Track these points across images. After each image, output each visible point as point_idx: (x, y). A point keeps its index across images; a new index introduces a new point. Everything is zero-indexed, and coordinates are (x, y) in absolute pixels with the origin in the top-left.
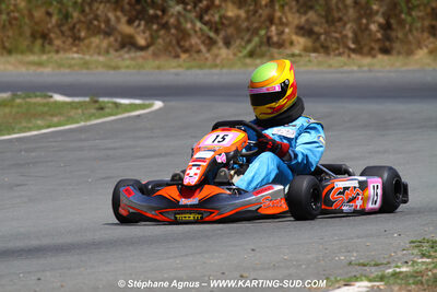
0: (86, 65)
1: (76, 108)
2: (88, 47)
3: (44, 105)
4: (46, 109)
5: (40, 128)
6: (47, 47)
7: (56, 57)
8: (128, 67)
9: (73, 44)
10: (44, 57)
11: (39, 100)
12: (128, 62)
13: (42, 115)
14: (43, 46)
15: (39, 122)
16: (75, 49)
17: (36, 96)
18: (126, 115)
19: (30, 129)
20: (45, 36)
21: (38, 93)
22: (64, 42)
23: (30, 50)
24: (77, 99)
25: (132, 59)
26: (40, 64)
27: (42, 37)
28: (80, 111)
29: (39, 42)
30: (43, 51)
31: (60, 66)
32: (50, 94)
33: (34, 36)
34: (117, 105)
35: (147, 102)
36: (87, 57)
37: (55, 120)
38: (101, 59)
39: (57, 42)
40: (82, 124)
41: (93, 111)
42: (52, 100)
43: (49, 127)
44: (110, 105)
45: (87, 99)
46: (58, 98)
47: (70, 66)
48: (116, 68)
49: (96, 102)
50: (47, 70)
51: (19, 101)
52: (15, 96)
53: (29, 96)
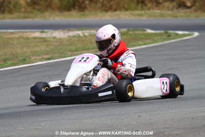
0: (162, 15)
1: (157, 36)
2: (163, 7)
4: (143, 36)
5: (140, 45)
6: (144, 7)
7: (148, 12)
8: (182, 16)
10: (143, 12)
11: (140, 32)
12: (182, 14)
13: (141, 39)
15: (140, 43)
16: (157, 8)
17: (139, 30)
18: (181, 39)
19: (135, 46)
20: (143, 2)
22: (152, 5)
23: (136, 9)
24: (158, 32)
25: (184, 12)
26: (141, 15)
28: (159, 37)
29: (140, 5)
30: (142, 9)
31: (150, 16)
32: (145, 29)
33: (138, 2)
34: (177, 35)
35: (191, 33)
36: (163, 12)
37: (148, 41)
38: (170, 13)
39: (149, 5)
40: (160, 43)
41: (165, 37)
42: (146, 32)
43: (145, 44)
44: (174, 34)
45: (163, 32)
46: (149, 31)
47: (155, 16)
48: (176, 17)
49: (167, 33)
50: (144, 18)
51: (131, 32)
52: (129, 30)
53: (135, 30)
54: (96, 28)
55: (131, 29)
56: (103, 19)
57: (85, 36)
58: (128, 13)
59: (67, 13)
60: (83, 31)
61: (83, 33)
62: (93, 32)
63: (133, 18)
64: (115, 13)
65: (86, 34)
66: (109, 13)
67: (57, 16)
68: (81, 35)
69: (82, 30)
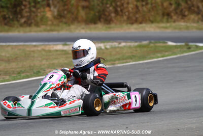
0: (187, 28)
1: (178, 48)
2: (189, 19)
3: (163, 47)
4: (163, 49)
5: (158, 57)
6: (170, 20)
7: (174, 24)
9: (182, 19)
10: (168, 25)
11: (161, 44)
13: (160, 52)
14: (167, 19)
15: (159, 55)
16: (183, 20)
17: (160, 43)
19: (153, 58)
20: (168, 15)
21: (161, 41)
22: (178, 17)
23: (161, 21)
24: (179, 44)
26: (166, 28)
27: (167, 15)
28: (179, 49)
29: (166, 17)
30: (168, 22)
31: (175, 28)
32: (166, 41)
33: (163, 15)
36: (188, 24)
37: (167, 54)
38: (195, 25)
39: (175, 17)
40: (179, 55)
41: (185, 49)
42: (167, 44)
43: (163, 57)
45: (183, 44)
46: (170, 43)
47: (180, 29)
49: (188, 45)
50: (168, 31)
51: (152, 45)
52: (150, 43)
53: (156, 43)
54: (119, 41)
55: (153, 41)
56: (128, 31)
57: (106, 49)
58: (153, 25)
59: (92, 26)
60: (105, 44)
61: (105, 46)
62: (115, 45)
63: (158, 30)
64: (140, 25)
65: (108, 47)
66: (135, 26)
67: (83, 28)
68: (103, 48)
69: (104, 42)
